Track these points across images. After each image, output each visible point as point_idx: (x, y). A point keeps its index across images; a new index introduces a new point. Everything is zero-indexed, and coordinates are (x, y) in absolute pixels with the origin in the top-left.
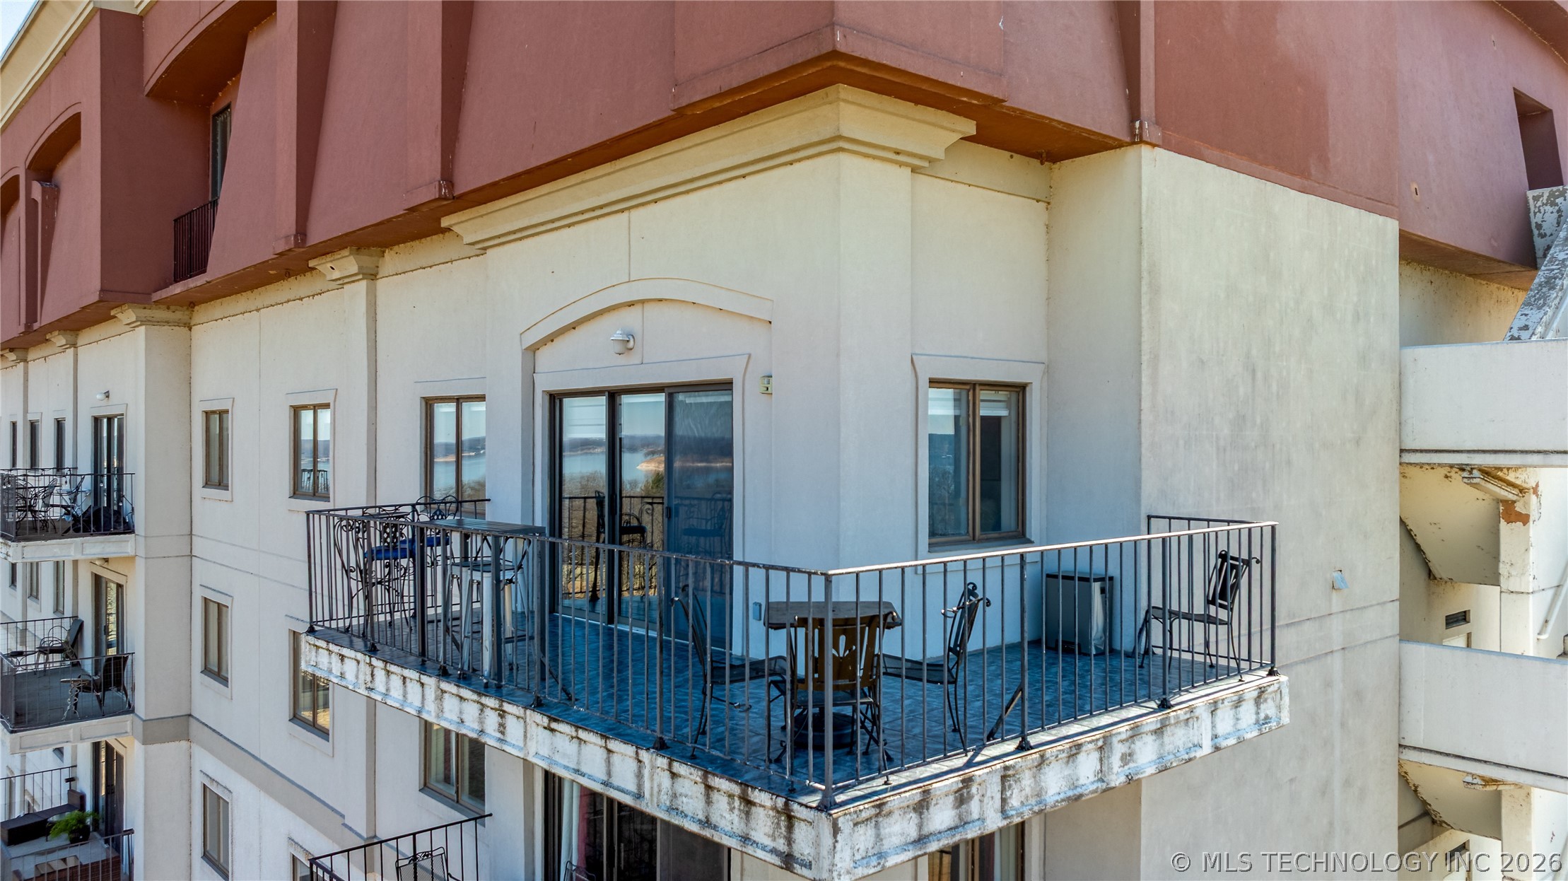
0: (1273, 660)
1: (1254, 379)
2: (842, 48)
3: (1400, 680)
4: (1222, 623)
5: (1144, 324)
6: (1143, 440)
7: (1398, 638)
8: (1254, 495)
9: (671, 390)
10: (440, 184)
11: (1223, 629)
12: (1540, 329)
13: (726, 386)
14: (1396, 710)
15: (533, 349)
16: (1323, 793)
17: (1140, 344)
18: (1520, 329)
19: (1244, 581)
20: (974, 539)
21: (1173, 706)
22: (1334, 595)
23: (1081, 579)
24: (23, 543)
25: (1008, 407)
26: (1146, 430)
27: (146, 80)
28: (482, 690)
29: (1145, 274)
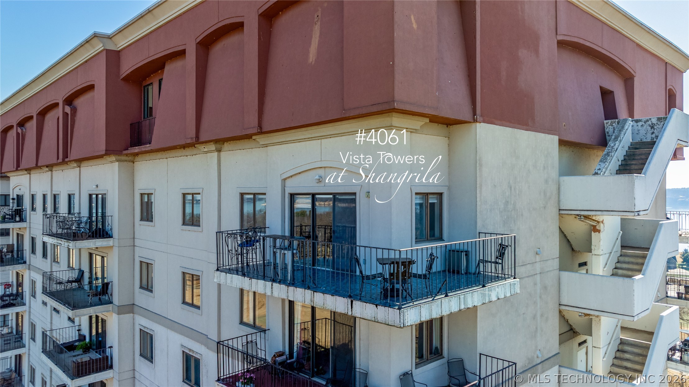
0: (515, 274)
1: (511, 190)
2: (396, 108)
3: (559, 283)
4: (500, 264)
5: (478, 176)
6: (477, 210)
7: (558, 270)
8: (511, 225)
9: (334, 195)
10: (258, 129)
11: (500, 266)
12: (604, 170)
13: (355, 194)
14: (558, 293)
15: (285, 180)
16: (534, 318)
17: (476, 182)
18: (598, 170)
19: (506, 252)
20: (428, 240)
21: (486, 287)
22: (537, 256)
23: (457, 251)
24: (75, 242)
25: (437, 200)
26: (478, 207)
27: (121, 74)
28: (288, 285)
29: (478, 161)
